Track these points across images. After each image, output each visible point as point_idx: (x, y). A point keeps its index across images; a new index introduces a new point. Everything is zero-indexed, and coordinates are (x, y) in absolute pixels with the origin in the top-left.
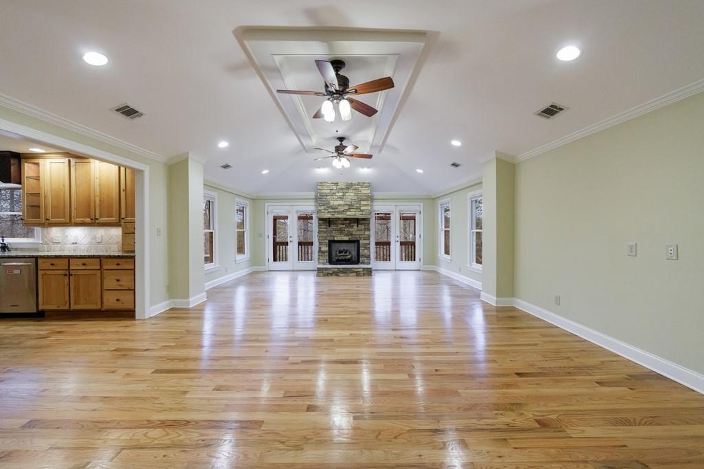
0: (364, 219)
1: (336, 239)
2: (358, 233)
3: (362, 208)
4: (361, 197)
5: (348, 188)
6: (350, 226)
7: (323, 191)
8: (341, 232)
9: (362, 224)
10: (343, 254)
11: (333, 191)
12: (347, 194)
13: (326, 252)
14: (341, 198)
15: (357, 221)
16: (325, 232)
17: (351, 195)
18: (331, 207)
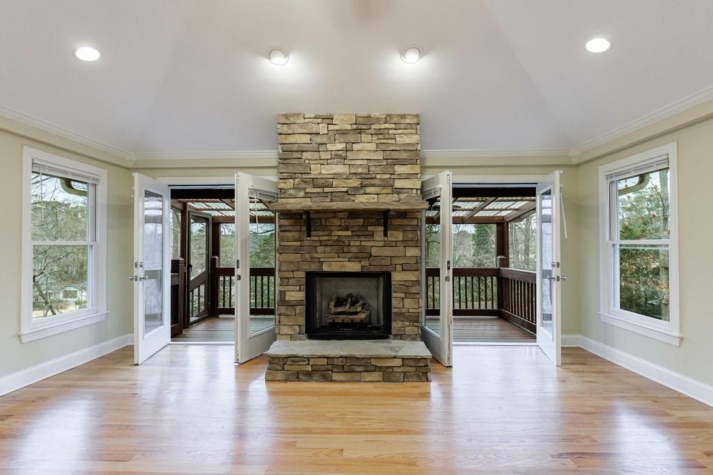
0: (403, 214)
1: (325, 268)
2: (387, 252)
3: (398, 184)
4: (396, 155)
5: (359, 131)
6: (363, 232)
7: (291, 139)
8: (341, 248)
9: (397, 228)
10: (346, 308)
11: (318, 139)
12: (356, 147)
13: (298, 303)
14: (341, 157)
15: (384, 218)
16: (296, 250)
17: (367, 148)
18: (314, 182)
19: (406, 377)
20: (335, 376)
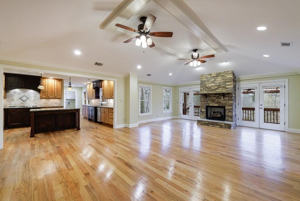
0: (228, 94)
1: (210, 105)
2: (224, 102)
3: (227, 87)
4: (227, 80)
5: (217, 76)
6: (218, 98)
7: (203, 80)
8: (213, 101)
9: (227, 97)
10: (216, 114)
11: (208, 79)
12: (216, 80)
13: (204, 112)
14: (213, 82)
15: (224, 95)
16: (204, 101)
18: (207, 88)
19: (225, 128)
20: (210, 125)
